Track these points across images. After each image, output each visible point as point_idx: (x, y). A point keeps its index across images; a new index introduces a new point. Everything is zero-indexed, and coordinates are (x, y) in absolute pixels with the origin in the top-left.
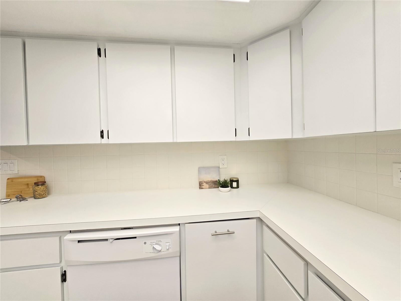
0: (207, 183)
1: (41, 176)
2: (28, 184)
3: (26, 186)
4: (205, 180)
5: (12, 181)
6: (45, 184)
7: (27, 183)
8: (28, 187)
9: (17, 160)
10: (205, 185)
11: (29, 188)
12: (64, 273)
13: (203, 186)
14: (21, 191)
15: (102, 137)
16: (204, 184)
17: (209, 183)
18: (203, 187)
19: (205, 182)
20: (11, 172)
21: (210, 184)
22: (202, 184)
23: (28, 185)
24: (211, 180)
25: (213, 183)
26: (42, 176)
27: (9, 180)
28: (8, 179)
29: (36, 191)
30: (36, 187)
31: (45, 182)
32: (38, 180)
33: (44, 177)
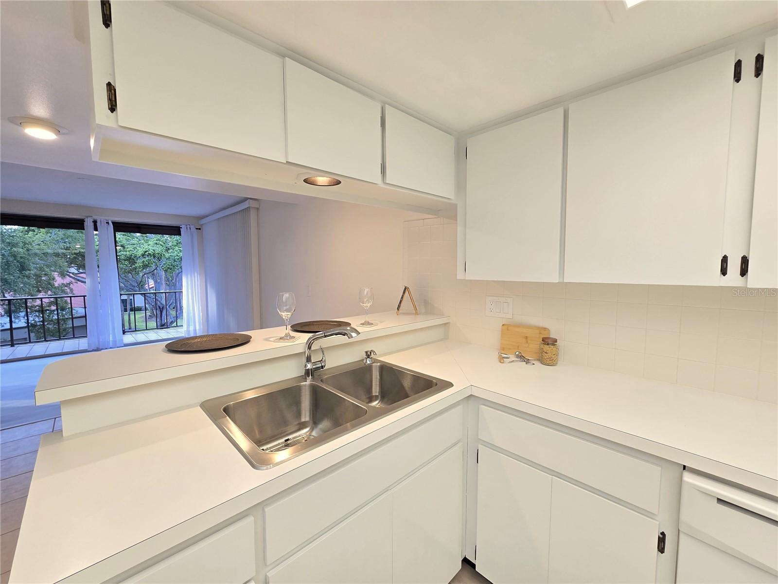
1: (545, 328)
2: (526, 338)
3: (524, 340)
5: (508, 329)
6: (556, 343)
7: (526, 335)
8: (527, 342)
11: (528, 344)
12: (661, 536)
14: (518, 346)
15: (724, 272)
20: (503, 315)
26: (547, 328)
27: (503, 327)
28: (503, 325)
29: (546, 353)
30: (546, 346)
31: (556, 341)
32: (540, 333)
33: (549, 330)
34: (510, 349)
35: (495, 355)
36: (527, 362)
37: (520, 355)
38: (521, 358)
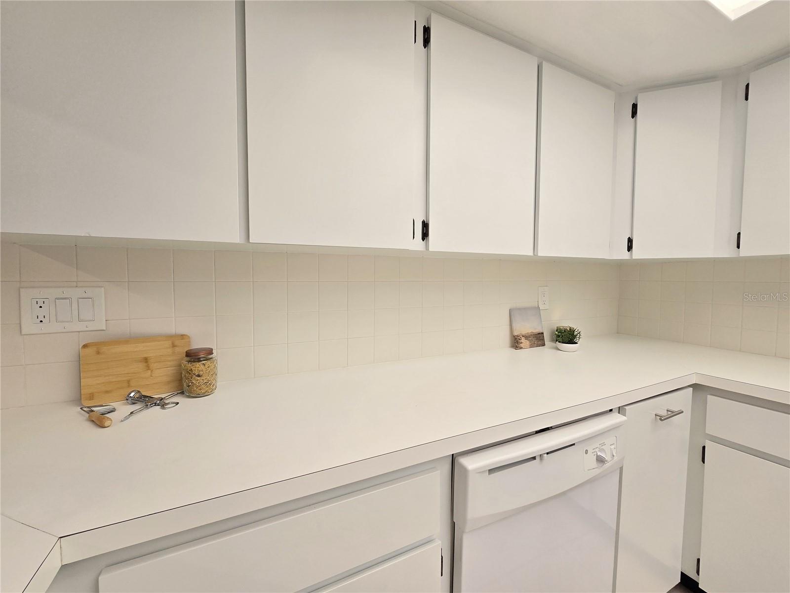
0: (527, 337)
1: (182, 335)
2: (146, 360)
3: (142, 366)
4: (524, 333)
5: (98, 353)
6: (211, 356)
7: (146, 356)
8: (148, 368)
9: (103, 289)
10: (525, 342)
11: (152, 370)
13: (521, 343)
14: (129, 381)
16: (523, 340)
17: (530, 337)
18: (522, 345)
19: (523, 336)
20: (81, 327)
21: (530, 339)
22: (519, 340)
23: (147, 362)
24: (532, 332)
25: (536, 337)
26: (184, 335)
27: (87, 350)
28: (86, 346)
29: (199, 376)
30: (197, 365)
31: (210, 352)
32: (174, 346)
33: (189, 337)
34: (107, 392)
35: (75, 416)
36: (162, 403)
37: (137, 395)
38: (146, 401)
